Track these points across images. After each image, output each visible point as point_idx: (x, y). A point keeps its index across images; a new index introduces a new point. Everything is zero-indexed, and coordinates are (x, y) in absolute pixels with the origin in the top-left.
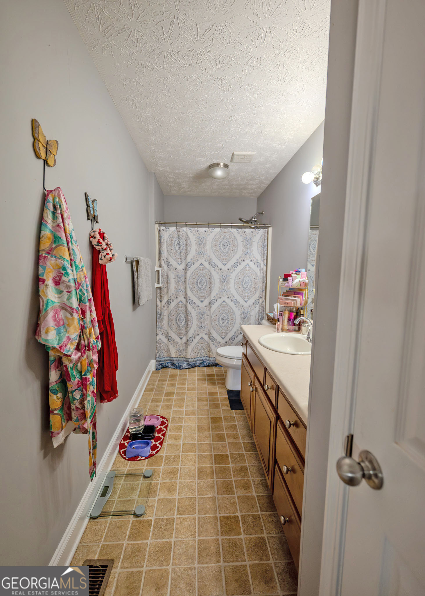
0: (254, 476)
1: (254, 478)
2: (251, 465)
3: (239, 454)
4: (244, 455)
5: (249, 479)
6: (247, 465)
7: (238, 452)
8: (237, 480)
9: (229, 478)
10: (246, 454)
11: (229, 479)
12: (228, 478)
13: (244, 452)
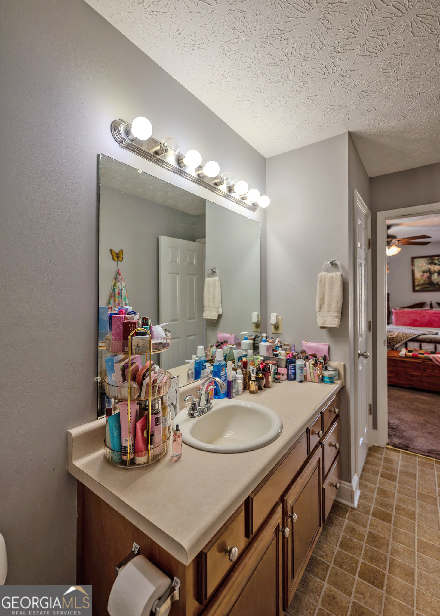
0: (336, 533)
1: (338, 532)
2: (333, 546)
3: (341, 567)
4: (334, 561)
5: (343, 534)
6: (337, 548)
7: (341, 571)
8: (360, 540)
9: (368, 547)
10: (330, 562)
11: (370, 546)
12: (371, 548)
13: (332, 565)
